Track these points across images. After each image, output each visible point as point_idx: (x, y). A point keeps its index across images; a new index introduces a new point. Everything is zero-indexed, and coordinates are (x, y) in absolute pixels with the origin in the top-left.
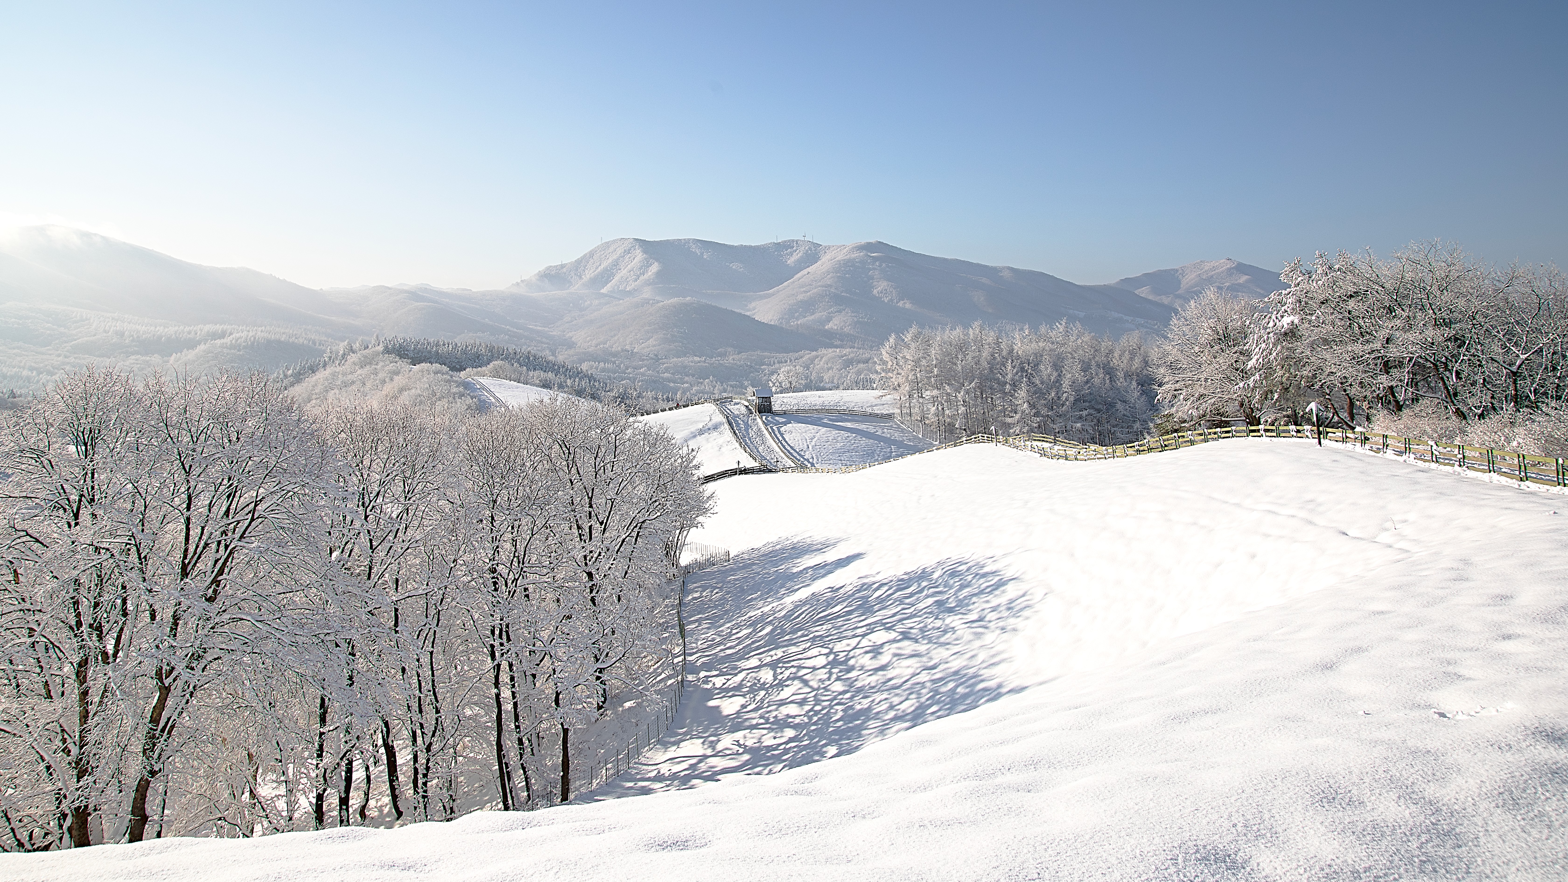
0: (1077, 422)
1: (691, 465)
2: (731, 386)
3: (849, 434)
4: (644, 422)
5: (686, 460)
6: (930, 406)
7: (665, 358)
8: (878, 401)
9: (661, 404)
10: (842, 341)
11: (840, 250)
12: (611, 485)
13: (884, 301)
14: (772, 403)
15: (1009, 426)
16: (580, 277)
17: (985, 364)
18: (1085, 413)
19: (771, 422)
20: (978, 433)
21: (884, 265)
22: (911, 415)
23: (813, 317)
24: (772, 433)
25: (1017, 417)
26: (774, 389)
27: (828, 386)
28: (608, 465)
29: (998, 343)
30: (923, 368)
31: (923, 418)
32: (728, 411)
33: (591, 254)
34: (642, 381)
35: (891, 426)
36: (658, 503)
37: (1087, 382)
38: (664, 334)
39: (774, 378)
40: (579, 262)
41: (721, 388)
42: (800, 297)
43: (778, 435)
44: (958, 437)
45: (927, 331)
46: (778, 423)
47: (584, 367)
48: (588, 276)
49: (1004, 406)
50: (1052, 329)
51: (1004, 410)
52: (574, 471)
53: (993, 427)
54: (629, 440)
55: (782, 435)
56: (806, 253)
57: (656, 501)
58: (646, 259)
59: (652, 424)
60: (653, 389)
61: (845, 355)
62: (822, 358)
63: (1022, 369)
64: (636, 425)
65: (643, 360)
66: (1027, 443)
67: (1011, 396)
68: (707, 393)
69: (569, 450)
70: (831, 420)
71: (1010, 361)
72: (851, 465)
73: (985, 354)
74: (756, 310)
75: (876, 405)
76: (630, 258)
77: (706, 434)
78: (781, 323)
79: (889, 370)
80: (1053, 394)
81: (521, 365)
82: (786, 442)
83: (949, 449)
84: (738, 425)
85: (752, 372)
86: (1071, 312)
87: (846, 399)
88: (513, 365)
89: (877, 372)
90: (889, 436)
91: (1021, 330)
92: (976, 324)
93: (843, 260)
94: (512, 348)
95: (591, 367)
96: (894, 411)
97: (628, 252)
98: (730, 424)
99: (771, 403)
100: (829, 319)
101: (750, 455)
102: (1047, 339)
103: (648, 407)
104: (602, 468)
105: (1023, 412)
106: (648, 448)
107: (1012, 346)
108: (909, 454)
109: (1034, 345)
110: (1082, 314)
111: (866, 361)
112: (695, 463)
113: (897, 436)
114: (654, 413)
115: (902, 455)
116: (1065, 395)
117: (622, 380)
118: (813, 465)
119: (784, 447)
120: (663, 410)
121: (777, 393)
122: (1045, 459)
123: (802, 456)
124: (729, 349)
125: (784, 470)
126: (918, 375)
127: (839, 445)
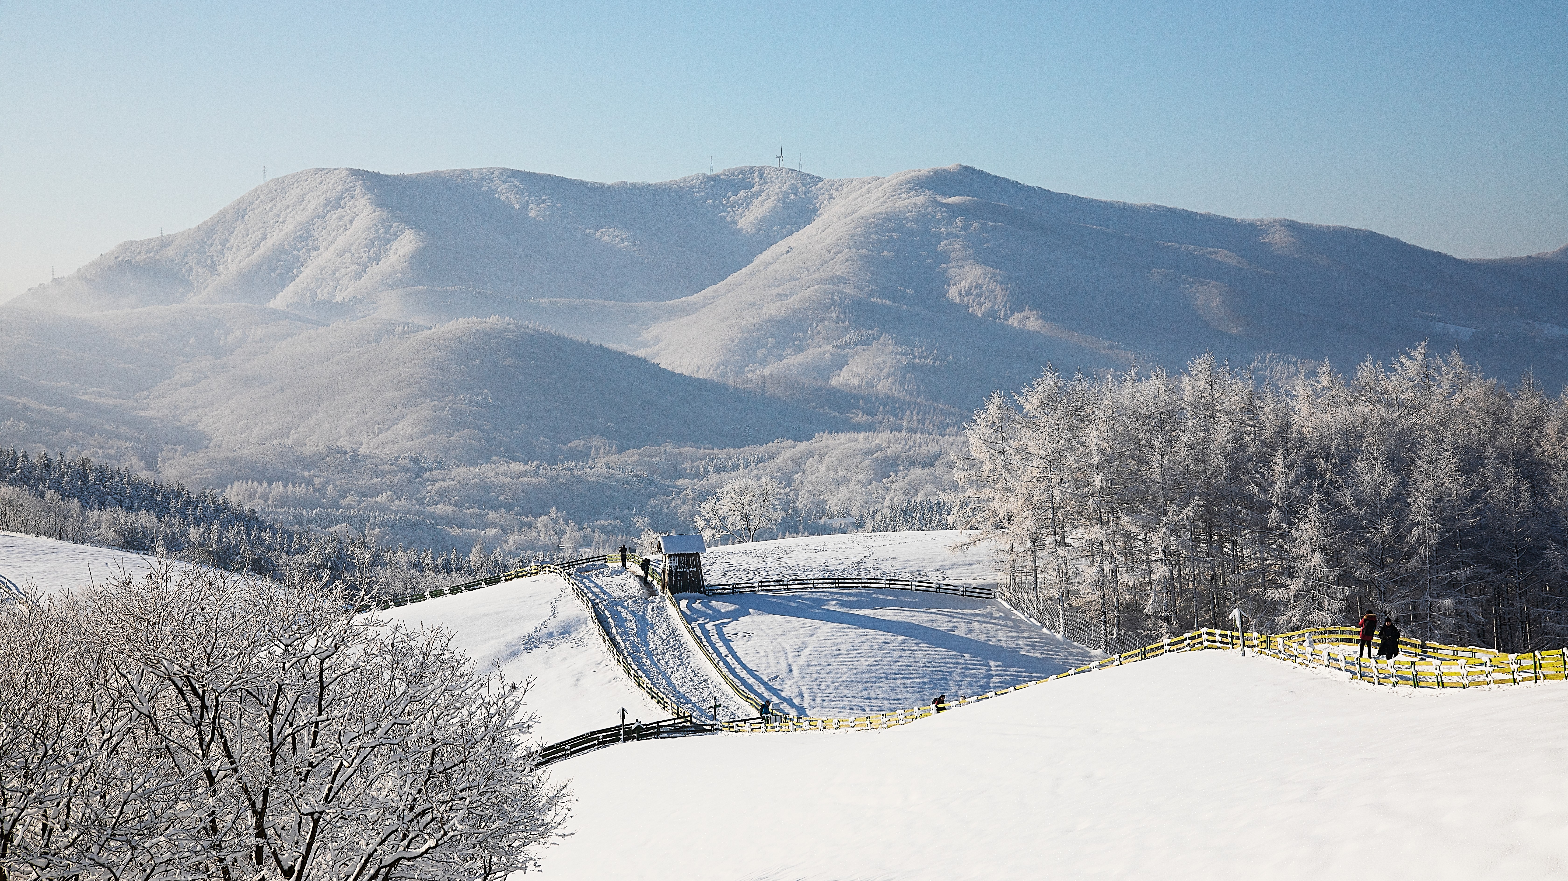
0: (1445, 596)
1: (510, 723)
2: (603, 530)
3: (888, 636)
4: (393, 623)
5: (498, 712)
6: (1083, 564)
7: (440, 467)
8: (958, 557)
9: (431, 580)
10: (872, 414)
11: (869, 192)
12: (312, 780)
13: (973, 315)
14: (704, 569)
15: (1275, 607)
16: (213, 269)
17: (1218, 461)
18: (1463, 573)
19: (702, 614)
20: (1201, 626)
21: (975, 225)
22: (1036, 588)
23: (800, 358)
24: (703, 639)
25: (1295, 585)
26: (706, 535)
27: (836, 523)
28: (305, 732)
29: (1252, 410)
30: (1068, 475)
31: (1067, 593)
32: (596, 590)
33: (240, 211)
34: (382, 524)
35: (990, 615)
36: (429, 817)
37: (1473, 498)
38: (434, 409)
39: (707, 507)
40: (207, 231)
41: (578, 535)
42: (771, 309)
43: (719, 644)
44: (1149, 637)
45: (1078, 387)
46: (717, 615)
47: (234, 494)
48: (233, 267)
49: (1263, 560)
50: (1389, 370)
51: (1264, 570)
52: (215, 750)
53: (1236, 612)
54: (355, 669)
55: (727, 642)
56: (784, 200)
57: (424, 813)
58: (381, 222)
59: (411, 626)
60: (410, 544)
61: (880, 448)
62: (822, 456)
63: (1311, 472)
64: (373, 631)
65: (383, 474)
66: (1319, 647)
67: (1282, 536)
68: (544, 548)
69: (202, 699)
70: (844, 604)
71: (1280, 452)
72: (892, 710)
73: (1221, 436)
74: (662, 345)
75: (953, 566)
76: (340, 219)
77: (544, 647)
78: (723, 374)
79: (987, 482)
80: (1386, 530)
81: (64, 496)
82: (738, 659)
83: (1128, 666)
84: (620, 622)
85: (654, 495)
86: (1439, 326)
87: (881, 553)
88: (42, 495)
89: (955, 487)
90: (983, 638)
91: (1312, 374)
92: (1201, 366)
93: (874, 216)
94: (36, 453)
95: (252, 496)
96: (997, 580)
97: (335, 203)
98: (602, 621)
99: (699, 567)
100: (839, 363)
101: (651, 694)
102: (1377, 396)
103: (398, 586)
104: (289, 740)
105: (1310, 574)
106: (403, 688)
107: (1286, 415)
108: (1031, 679)
109: (1342, 414)
110: (1466, 333)
111: (930, 462)
112: (517, 717)
113: (1003, 637)
114: (413, 601)
115: (1014, 682)
116: (1416, 531)
117: (331, 524)
118: (801, 711)
119: (732, 671)
120: (437, 594)
121: (714, 543)
122: (1364, 684)
123: (776, 692)
124: (597, 442)
125: (734, 724)
126: (1056, 492)
127: (863, 663)
